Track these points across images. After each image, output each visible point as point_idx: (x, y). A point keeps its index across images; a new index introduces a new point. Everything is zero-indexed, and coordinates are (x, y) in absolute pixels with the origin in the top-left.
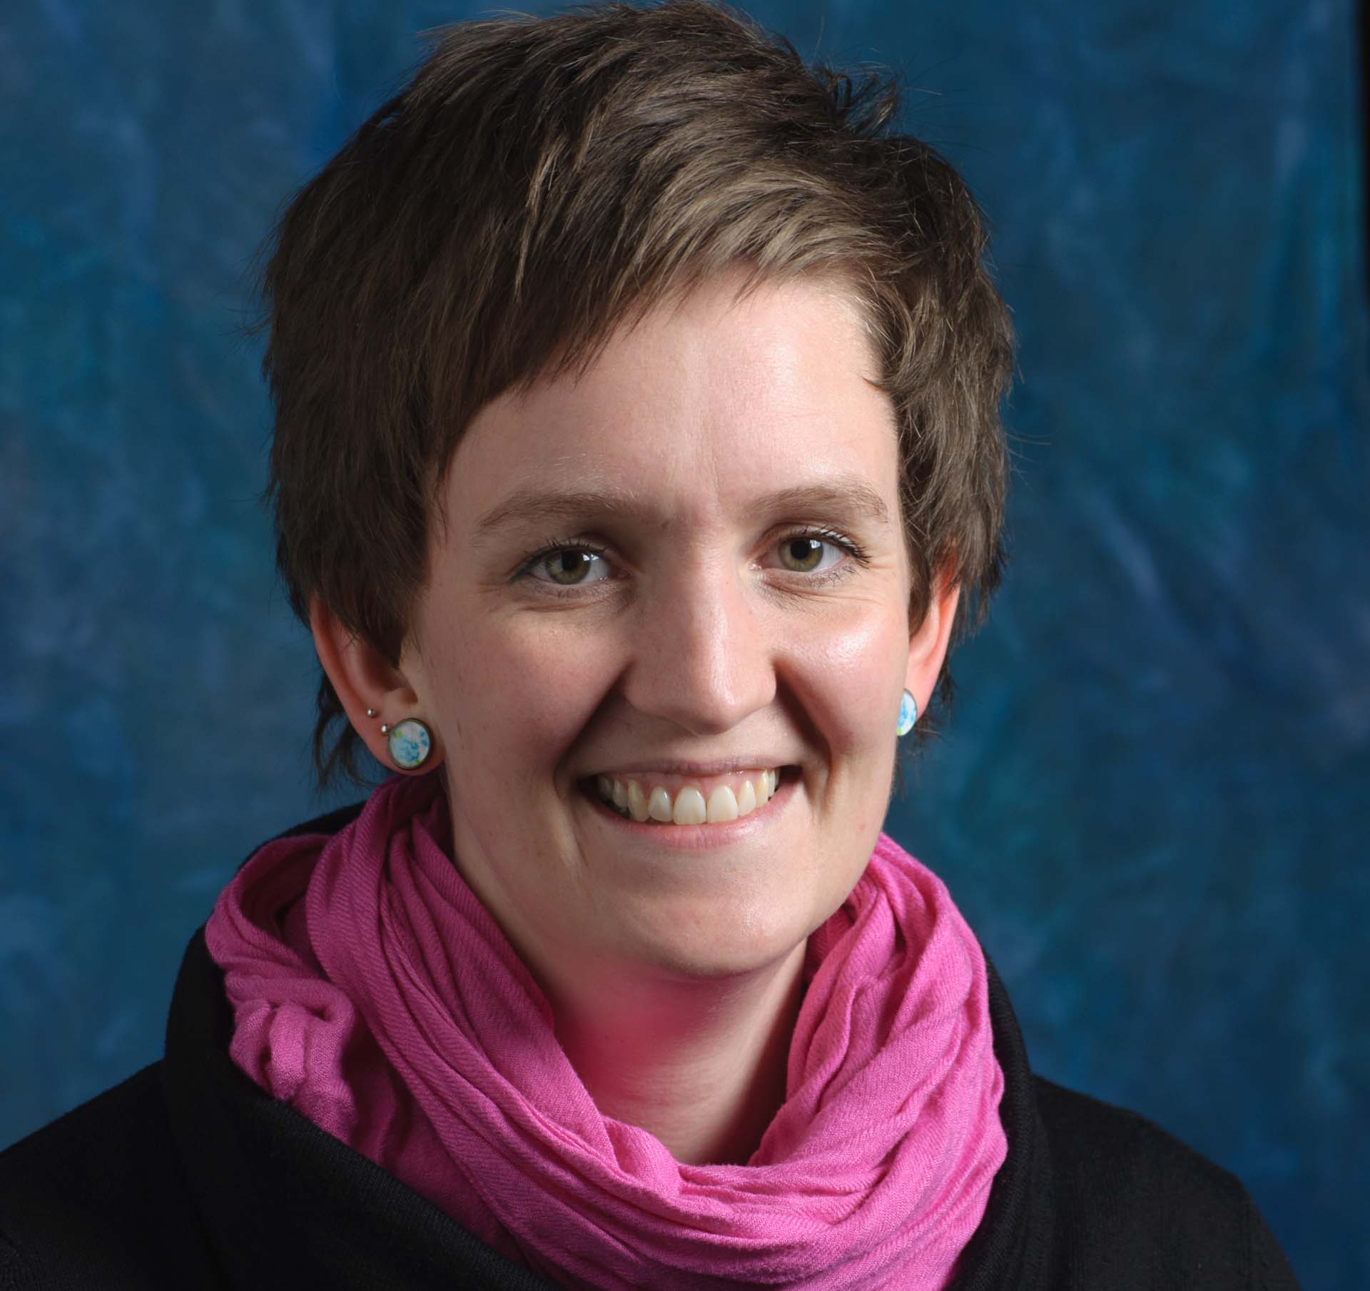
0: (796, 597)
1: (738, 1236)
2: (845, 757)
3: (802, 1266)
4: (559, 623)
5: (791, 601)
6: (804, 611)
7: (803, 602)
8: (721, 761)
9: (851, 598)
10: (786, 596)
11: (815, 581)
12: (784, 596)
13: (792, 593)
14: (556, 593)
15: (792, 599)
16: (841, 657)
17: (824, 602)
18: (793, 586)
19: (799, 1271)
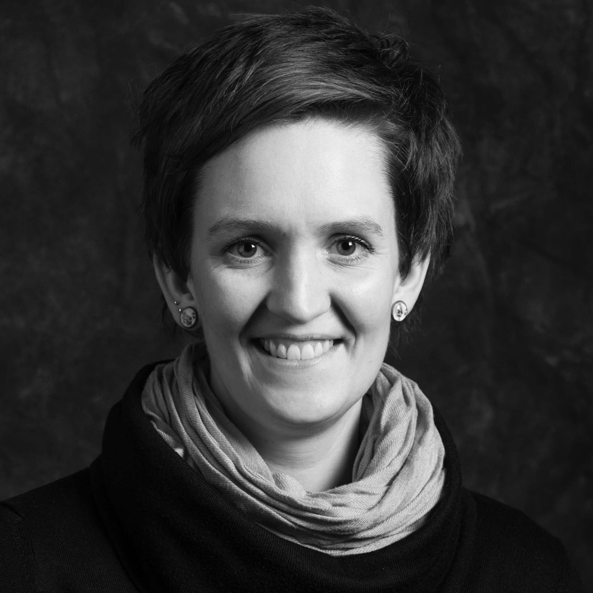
0: (341, 266)
1: (328, 516)
2: (362, 334)
3: (356, 528)
4: (240, 274)
5: (339, 268)
6: (345, 272)
7: (344, 269)
8: (306, 335)
9: (365, 267)
10: (337, 266)
11: (349, 260)
12: (336, 266)
13: (340, 265)
14: (240, 261)
15: (339, 267)
16: (358, 292)
17: (353, 269)
18: (340, 262)
19: (354, 530)
